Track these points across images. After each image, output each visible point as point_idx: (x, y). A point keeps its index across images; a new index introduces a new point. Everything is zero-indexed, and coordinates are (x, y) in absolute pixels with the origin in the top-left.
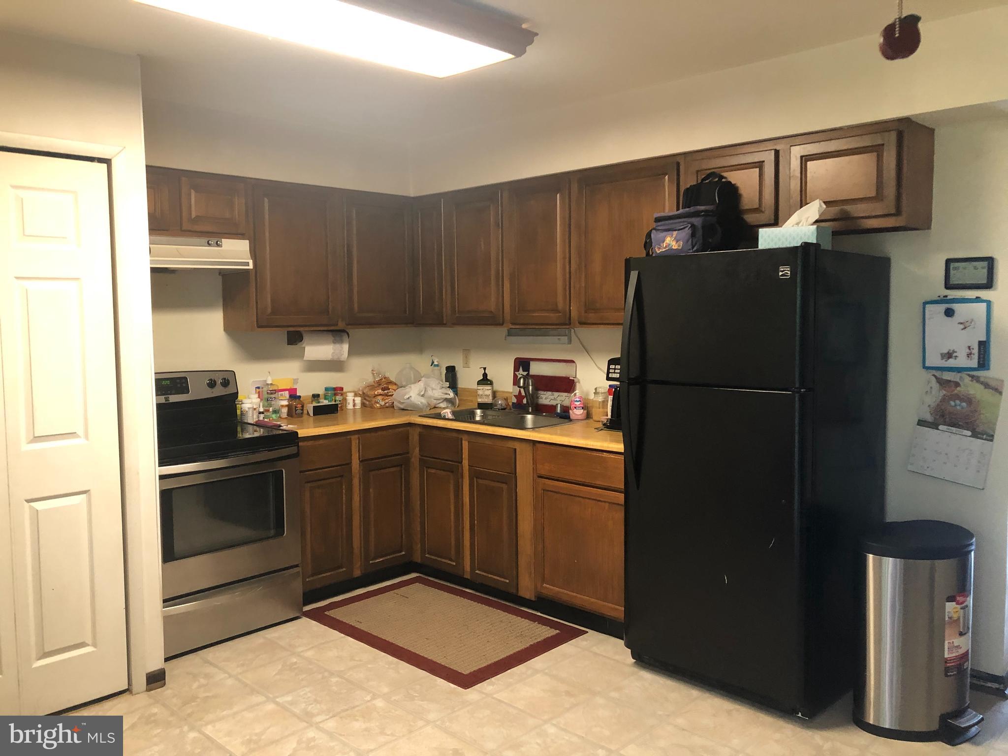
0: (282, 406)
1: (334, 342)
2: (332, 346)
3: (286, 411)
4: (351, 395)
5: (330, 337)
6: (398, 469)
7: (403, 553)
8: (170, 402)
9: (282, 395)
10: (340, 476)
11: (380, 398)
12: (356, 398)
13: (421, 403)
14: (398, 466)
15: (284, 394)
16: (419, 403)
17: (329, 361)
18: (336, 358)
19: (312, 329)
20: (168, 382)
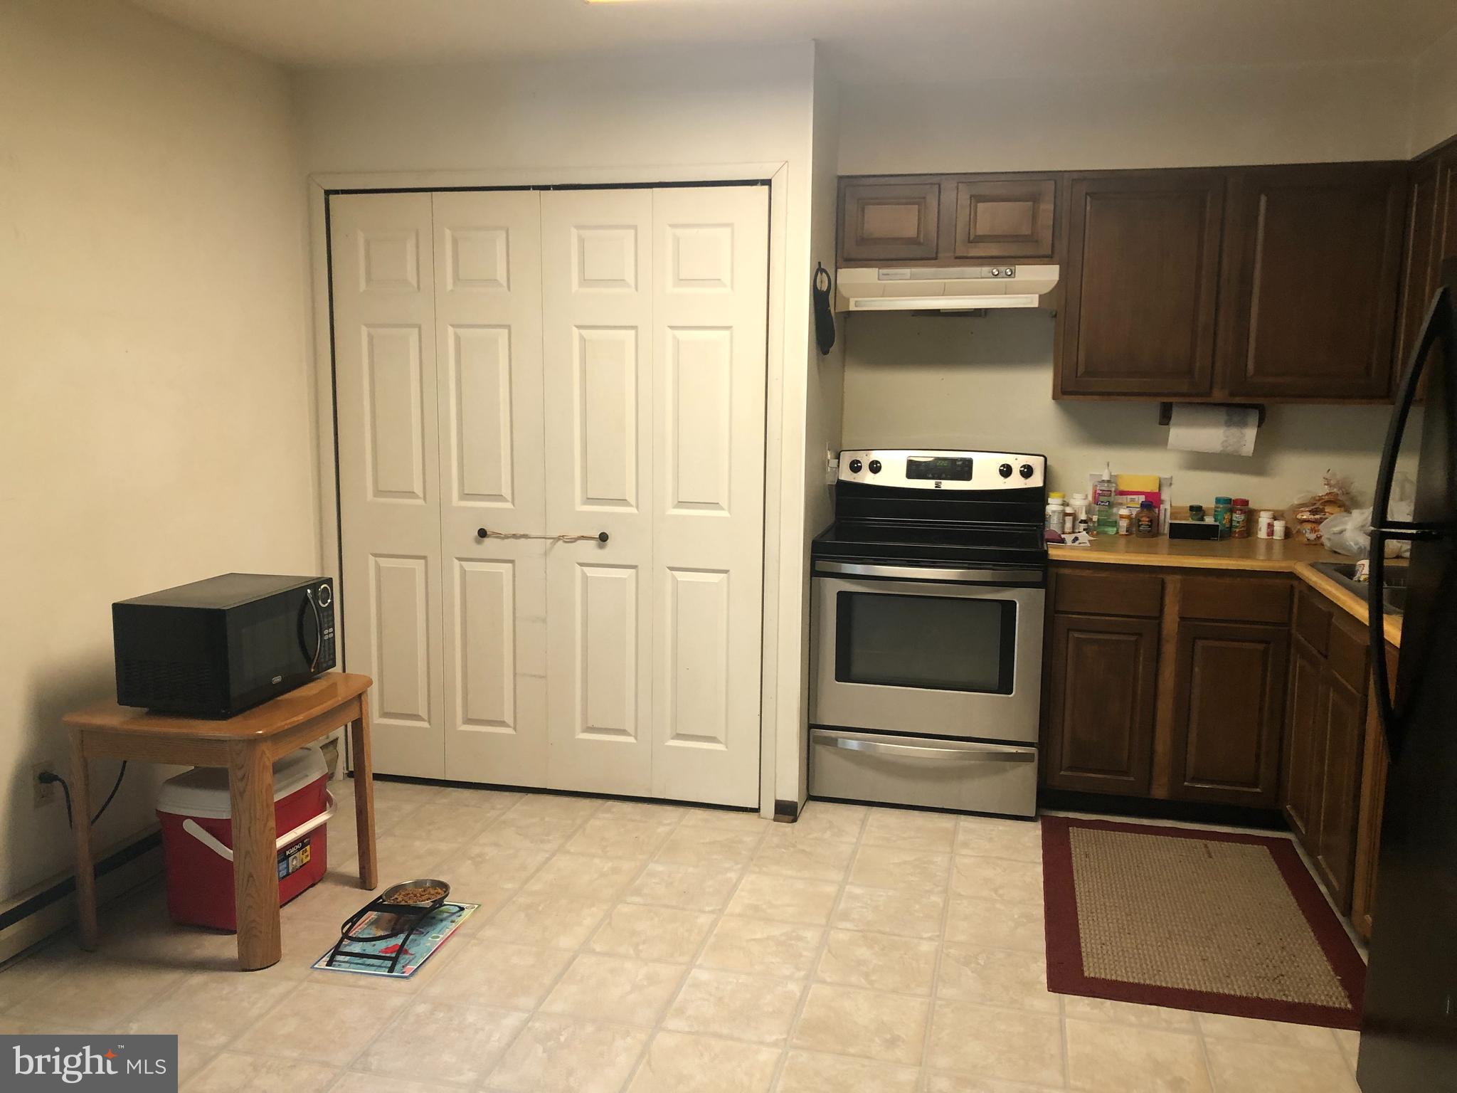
0: (1122, 517)
1: (1229, 423)
2: (1222, 431)
3: (1125, 525)
4: (1265, 516)
5: (1222, 416)
6: (1261, 647)
7: (1258, 790)
8: (942, 488)
9: (1132, 500)
10: (1136, 634)
11: (1308, 526)
12: (1276, 523)
13: (1357, 544)
14: (1261, 642)
15: (1137, 500)
16: (1352, 544)
17: (1216, 454)
18: (1230, 449)
19: (1187, 400)
20: (945, 464)
